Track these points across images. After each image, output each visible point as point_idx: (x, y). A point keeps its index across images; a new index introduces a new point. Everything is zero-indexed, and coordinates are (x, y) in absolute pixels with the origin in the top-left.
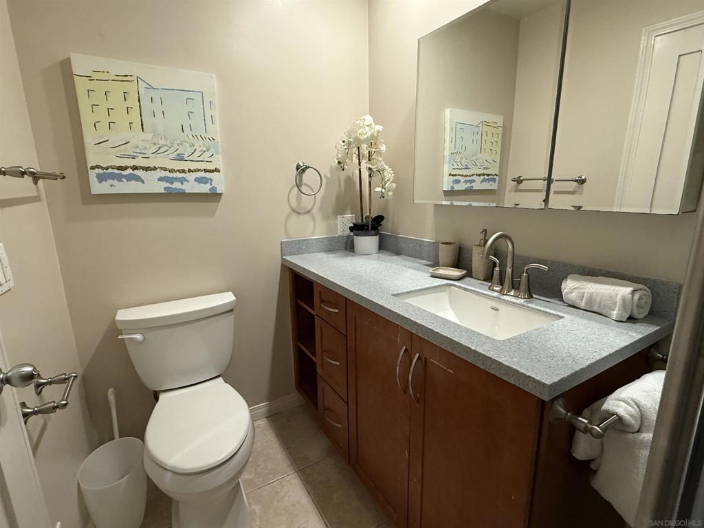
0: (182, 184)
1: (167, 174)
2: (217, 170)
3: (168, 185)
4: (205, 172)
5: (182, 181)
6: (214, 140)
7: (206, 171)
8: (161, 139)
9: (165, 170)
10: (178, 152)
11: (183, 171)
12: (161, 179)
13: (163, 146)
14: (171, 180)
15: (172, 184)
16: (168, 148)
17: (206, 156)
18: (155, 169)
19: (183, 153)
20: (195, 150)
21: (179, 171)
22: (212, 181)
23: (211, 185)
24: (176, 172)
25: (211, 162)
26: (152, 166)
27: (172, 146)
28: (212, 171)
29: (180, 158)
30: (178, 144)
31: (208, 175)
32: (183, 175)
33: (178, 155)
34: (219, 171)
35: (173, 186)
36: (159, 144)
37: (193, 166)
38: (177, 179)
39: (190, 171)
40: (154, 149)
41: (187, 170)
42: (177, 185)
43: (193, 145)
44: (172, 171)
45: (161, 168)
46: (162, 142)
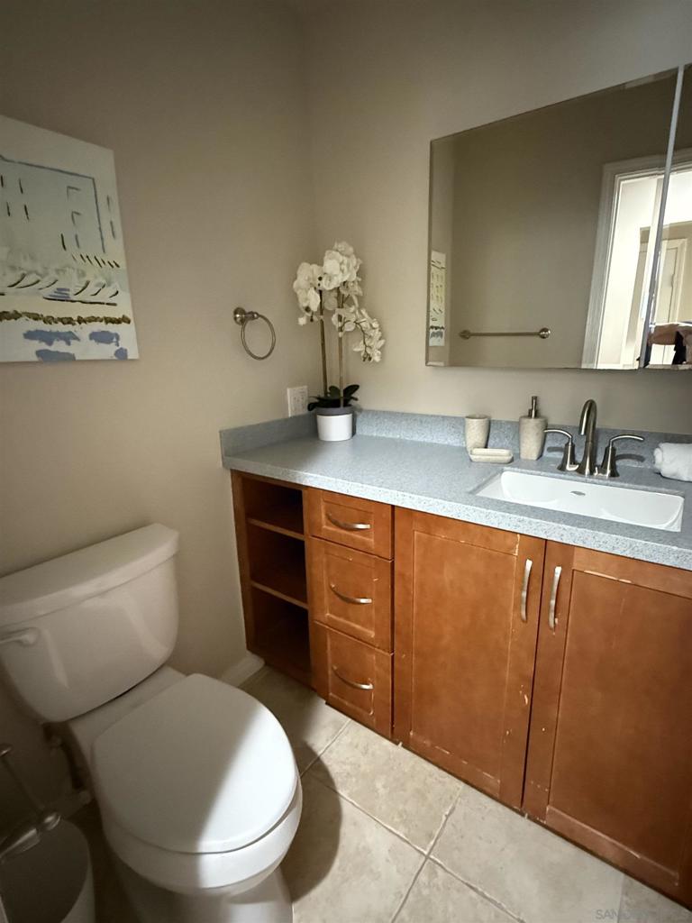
0: (69, 344)
1: (40, 325)
2: (125, 320)
3: (44, 346)
4: (107, 322)
5: (68, 338)
6: (118, 266)
7: (109, 320)
8: (25, 258)
9: (36, 317)
10: (56, 286)
11: (69, 321)
12: (30, 335)
13: (30, 272)
14: (48, 338)
15: (50, 343)
16: (39, 278)
17: (105, 295)
18: (16, 316)
19: (68, 287)
20: (87, 283)
21: (61, 320)
22: (118, 338)
23: (118, 345)
24: (56, 323)
25: (115, 305)
26: (10, 310)
27: (47, 274)
28: (118, 321)
29: (62, 297)
30: (57, 271)
31: (112, 328)
32: (69, 328)
33: (59, 290)
34: (129, 322)
35: (52, 348)
36: (20, 269)
37: (86, 311)
38: (59, 336)
39: (80, 320)
40: (13, 278)
41: (75, 318)
42: (58, 346)
43: (83, 274)
44: (48, 320)
45: (30, 315)
46: (27, 265)
